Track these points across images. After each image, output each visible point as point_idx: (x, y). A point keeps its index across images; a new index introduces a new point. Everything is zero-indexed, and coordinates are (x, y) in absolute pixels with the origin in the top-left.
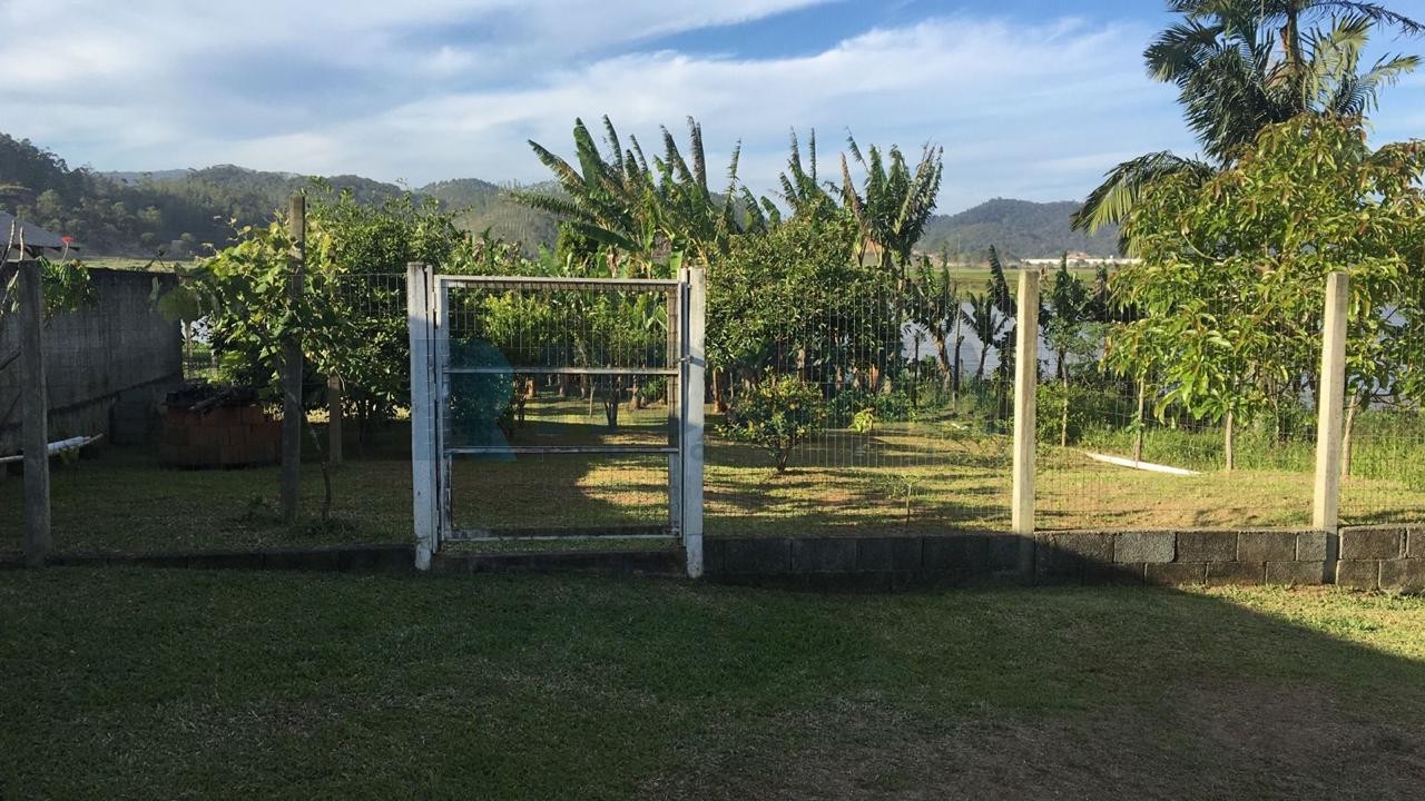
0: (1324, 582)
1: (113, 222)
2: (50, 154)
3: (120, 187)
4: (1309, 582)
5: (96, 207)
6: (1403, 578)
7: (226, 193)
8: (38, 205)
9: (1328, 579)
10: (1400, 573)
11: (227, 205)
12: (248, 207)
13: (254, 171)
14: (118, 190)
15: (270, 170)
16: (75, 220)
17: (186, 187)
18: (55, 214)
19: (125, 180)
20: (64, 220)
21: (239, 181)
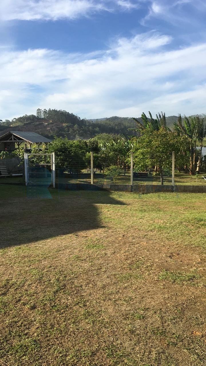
0: (131, 191)
1: (89, 131)
2: (77, 116)
3: (91, 123)
4: (129, 191)
5: (86, 128)
6: (142, 192)
7: (114, 123)
8: (74, 128)
9: (132, 191)
10: (141, 191)
11: (114, 126)
12: (119, 126)
13: (121, 117)
14: (91, 124)
15: (124, 117)
16: (81, 131)
17: (105, 122)
18: (77, 130)
19: (92, 121)
20: (79, 131)
21: (117, 120)
